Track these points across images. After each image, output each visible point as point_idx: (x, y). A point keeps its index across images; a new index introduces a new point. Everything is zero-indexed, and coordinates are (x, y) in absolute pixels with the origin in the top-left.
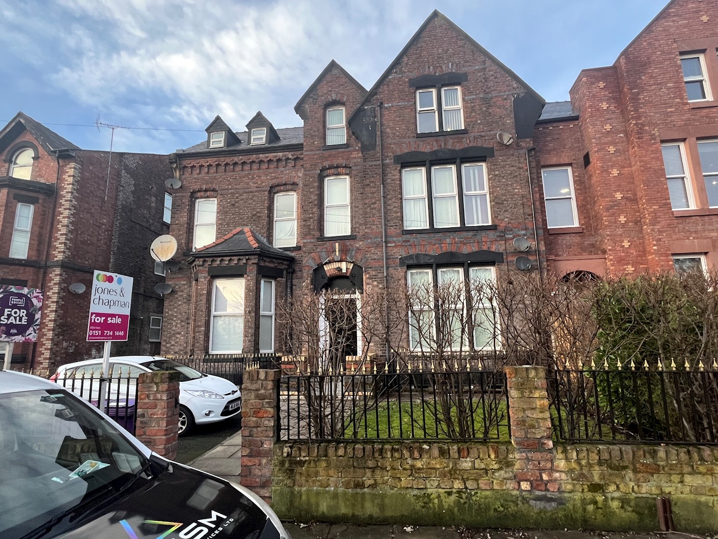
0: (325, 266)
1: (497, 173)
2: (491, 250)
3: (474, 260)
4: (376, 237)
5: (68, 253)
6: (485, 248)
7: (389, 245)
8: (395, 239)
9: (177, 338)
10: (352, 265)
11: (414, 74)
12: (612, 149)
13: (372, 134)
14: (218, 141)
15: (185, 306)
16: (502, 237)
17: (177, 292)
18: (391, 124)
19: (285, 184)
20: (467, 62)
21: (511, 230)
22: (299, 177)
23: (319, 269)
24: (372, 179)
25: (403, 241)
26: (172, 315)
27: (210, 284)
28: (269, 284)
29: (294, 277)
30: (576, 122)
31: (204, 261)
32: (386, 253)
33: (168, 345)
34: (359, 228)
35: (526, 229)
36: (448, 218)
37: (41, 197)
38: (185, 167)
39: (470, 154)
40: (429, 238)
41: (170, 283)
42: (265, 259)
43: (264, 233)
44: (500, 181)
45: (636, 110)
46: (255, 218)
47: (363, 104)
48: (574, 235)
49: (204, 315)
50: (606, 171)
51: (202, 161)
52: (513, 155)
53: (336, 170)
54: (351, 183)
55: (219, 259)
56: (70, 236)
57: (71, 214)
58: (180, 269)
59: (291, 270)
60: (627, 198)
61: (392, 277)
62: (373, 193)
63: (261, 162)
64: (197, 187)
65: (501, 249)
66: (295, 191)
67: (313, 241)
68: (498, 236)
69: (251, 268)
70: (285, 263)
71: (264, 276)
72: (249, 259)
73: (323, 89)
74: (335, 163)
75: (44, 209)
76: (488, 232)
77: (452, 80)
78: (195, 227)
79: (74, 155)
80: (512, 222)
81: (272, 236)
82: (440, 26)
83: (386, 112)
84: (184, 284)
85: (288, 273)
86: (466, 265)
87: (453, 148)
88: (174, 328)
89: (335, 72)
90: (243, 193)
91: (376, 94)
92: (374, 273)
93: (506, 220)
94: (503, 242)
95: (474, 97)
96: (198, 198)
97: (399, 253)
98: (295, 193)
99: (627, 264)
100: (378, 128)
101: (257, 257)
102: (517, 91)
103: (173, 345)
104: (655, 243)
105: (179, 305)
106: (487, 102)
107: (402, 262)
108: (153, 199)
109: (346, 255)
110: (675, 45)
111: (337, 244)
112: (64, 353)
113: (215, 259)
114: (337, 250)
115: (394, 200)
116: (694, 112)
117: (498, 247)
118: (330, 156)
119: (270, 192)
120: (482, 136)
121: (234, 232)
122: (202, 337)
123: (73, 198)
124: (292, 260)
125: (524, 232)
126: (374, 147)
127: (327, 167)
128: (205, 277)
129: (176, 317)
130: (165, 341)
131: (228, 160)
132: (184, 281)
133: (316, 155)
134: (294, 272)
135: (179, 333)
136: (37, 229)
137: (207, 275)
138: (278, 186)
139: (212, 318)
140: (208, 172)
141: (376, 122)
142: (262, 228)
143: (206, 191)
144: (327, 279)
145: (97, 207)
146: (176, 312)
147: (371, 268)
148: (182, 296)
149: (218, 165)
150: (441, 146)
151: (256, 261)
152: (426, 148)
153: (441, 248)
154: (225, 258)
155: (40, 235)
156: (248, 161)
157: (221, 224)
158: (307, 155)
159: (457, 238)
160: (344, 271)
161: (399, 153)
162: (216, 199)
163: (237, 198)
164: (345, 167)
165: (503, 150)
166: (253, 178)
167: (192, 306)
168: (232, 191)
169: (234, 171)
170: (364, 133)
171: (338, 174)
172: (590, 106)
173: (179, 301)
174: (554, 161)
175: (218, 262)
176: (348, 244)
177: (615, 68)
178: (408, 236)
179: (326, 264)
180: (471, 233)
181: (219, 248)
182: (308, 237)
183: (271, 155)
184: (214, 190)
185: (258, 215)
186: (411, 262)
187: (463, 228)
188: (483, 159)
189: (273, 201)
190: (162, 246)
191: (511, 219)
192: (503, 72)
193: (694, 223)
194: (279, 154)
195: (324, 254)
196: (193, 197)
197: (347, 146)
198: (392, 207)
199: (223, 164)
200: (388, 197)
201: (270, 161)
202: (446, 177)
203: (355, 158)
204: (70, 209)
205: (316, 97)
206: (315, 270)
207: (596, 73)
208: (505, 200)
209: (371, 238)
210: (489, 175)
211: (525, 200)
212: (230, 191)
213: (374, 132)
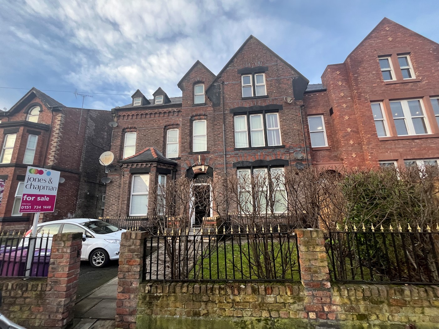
0: (193, 168)
1: (284, 118)
2: (282, 159)
3: (273, 164)
4: (220, 152)
5: (56, 161)
6: (279, 158)
7: (227, 156)
8: (230, 153)
9: (113, 207)
10: (208, 167)
11: (241, 67)
12: (344, 106)
13: (218, 98)
14: (138, 103)
15: (118, 190)
16: (288, 152)
17: (113, 182)
18: (228, 93)
19: (173, 125)
20: (268, 61)
21: (293, 148)
22: (180, 121)
23: (190, 169)
24: (218, 122)
25: (235, 154)
26: (111, 195)
27: (131, 178)
28: (163, 178)
29: (177, 174)
30: (325, 92)
31: (128, 165)
32: (226, 161)
33: (108, 211)
34: (211, 147)
35: (301, 148)
36: (259, 141)
37: (42, 131)
38: (120, 116)
39: (270, 108)
40: (249, 152)
41: (110, 177)
42: (161, 164)
43: (161, 150)
44: (286, 122)
45: (357, 85)
46: (156, 143)
47: (214, 82)
48: (326, 151)
49: (127, 195)
50: (342, 117)
51: (129, 113)
52: (293, 109)
53: (199, 117)
54: (207, 123)
55: (136, 164)
56: (57, 152)
57: (59, 141)
58: (115, 170)
59: (175, 170)
60: (353, 131)
61: (229, 174)
62: (219, 129)
63: (160, 113)
64: (126, 126)
65: (288, 158)
66: (178, 128)
67: (186, 154)
68: (285, 151)
69: (153, 169)
70: (172, 166)
71: (160, 173)
72: (152, 164)
73: (193, 75)
74: (199, 113)
75: (44, 138)
76: (280, 149)
77: (260, 70)
78: (124, 147)
79: (61, 109)
80: (293, 143)
81: (165, 152)
82: (254, 43)
83: (225, 87)
84: (118, 178)
85: (173, 171)
86: (269, 167)
87: (261, 105)
88: (111, 202)
89: (199, 66)
90: (150, 129)
91: (220, 77)
92: (219, 171)
93: (290, 143)
94: (288, 154)
95: (272, 79)
96: (126, 132)
97: (233, 160)
98: (178, 130)
99: (355, 166)
100: (222, 95)
101: (156, 163)
102: (294, 76)
103: (110, 211)
104: (369, 154)
105: (115, 189)
106: (278, 81)
107: (234, 165)
108: (106, 133)
109: (204, 162)
110: (375, 52)
111: (199, 156)
112: (52, 216)
113: (133, 164)
114: (199, 159)
115: (230, 132)
116: (387, 86)
117: (286, 157)
118: (196, 109)
119: (164, 129)
120: (276, 99)
121: (145, 150)
122: (125, 207)
123: (60, 132)
124: (175, 165)
125: (299, 149)
126: (219, 105)
127: (195, 115)
128: (128, 174)
129: (112, 195)
130: (106, 209)
131: (143, 112)
132: (118, 176)
133: (188, 109)
134: (177, 171)
135: (114, 204)
136: (39, 149)
137: (129, 173)
138: (169, 125)
139: (131, 196)
140: (132, 119)
141: (220, 92)
142: (160, 148)
143: (131, 128)
144: (194, 174)
145: (74, 138)
146: (113, 193)
147: (218, 168)
148: (116, 184)
149: (137, 115)
150: (254, 104)
151: (156, 165)
152: (247, 105)
153: (255, 157)
154: (139, 164)
155: (41, 152)
156: (153, 113)
157: (138, 146)
158: (184, 109)
159: (264, 152)
160: (203, 170)
161: (232, 108)
162: (136, 133)
163: (147, 132)
164: (204, 115)
165: (287, 106)
166: (156, 121)
167: (121, 189)
168: (144, 128)
169: (145, 118)
170: (214, 97)
171: (200, 119)
172: (333, 84)
173: (115, 187)
174: (314, 112)
175: (135, 166)
176: (205, 156)
177: (344, 64)
178: (238, 152)
179: (193, 166)
180: (271, 150)
181: (136, 158)
182: (184, 152)
183: (165, 110)
184: (135, 128)
185: (158, 141)
186: (239, 165)
187: (267, 147)
188: (277, 110)
189: (166, 134)
190: (106, 157)
191: (293, 142)
192: (287, 66)
193: (390, 144)
194: (169, 109)
195: (192, 161)
196: (124, 131)
197: (205, 104)
198: (229, 136)
199: (140, 114)
200: (227, 130)
201: (165, 113)
202: (257, 121)
203: (209, 110)
204: (58, 138)
205: (189, 79)
206: (188, 170)
207: (335, 67)
208: (289, 132)
209: (217, 153)
210: (280, 119)
211: (300, 132)
212: (143, 128)
213: (219, 96)
